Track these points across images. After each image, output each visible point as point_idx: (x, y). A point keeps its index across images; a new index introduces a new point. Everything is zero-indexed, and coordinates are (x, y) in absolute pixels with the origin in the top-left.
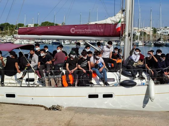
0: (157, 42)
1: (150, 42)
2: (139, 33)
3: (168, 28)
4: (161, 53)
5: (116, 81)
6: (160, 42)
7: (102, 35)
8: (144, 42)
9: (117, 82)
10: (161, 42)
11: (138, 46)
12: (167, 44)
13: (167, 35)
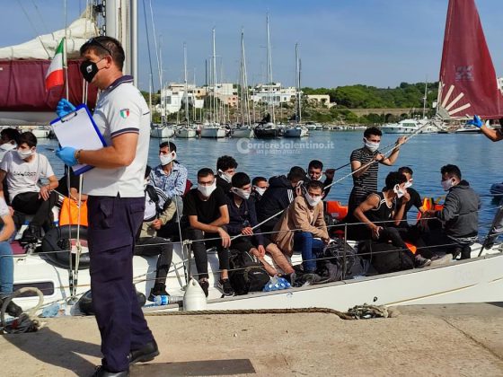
0: (261, 126)
1: (244, 126)
2: (202, 102)
3: (278, 85)
4: (235, 171)
5: (57, 294)
6: (270, 127)
7: (14, 103)
8: (228, 128)
9: (64, 295)
10: (273, 125)
11: (216, 138)
12: (288, 132)
13: (278, 105)
